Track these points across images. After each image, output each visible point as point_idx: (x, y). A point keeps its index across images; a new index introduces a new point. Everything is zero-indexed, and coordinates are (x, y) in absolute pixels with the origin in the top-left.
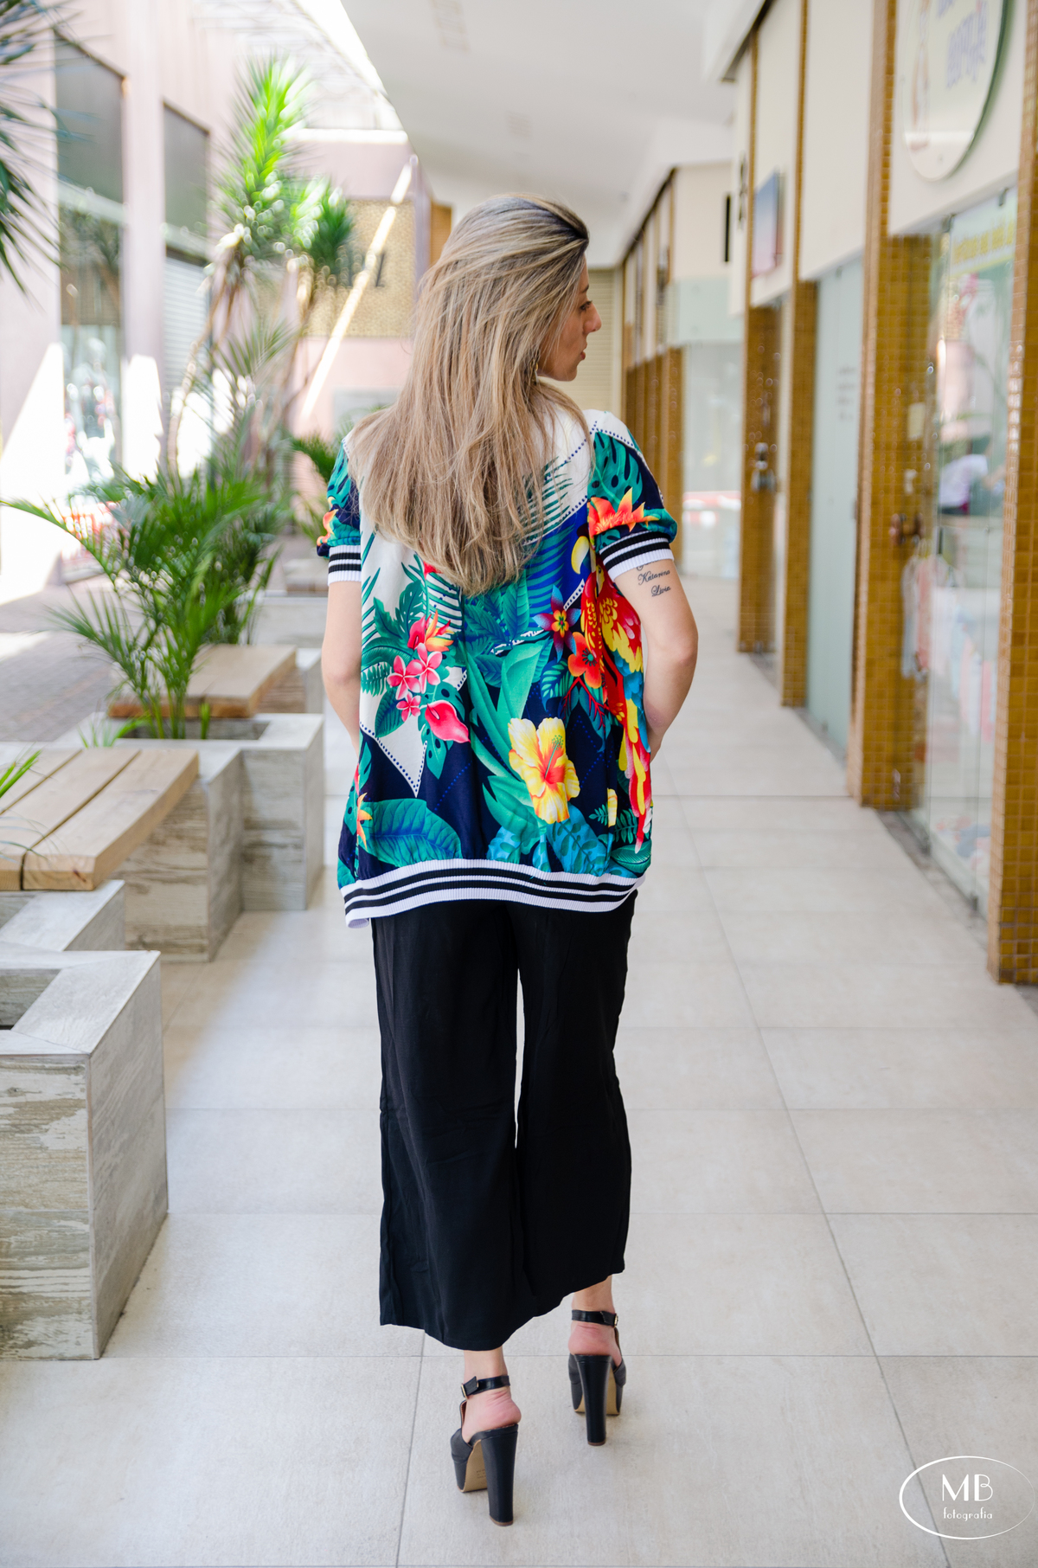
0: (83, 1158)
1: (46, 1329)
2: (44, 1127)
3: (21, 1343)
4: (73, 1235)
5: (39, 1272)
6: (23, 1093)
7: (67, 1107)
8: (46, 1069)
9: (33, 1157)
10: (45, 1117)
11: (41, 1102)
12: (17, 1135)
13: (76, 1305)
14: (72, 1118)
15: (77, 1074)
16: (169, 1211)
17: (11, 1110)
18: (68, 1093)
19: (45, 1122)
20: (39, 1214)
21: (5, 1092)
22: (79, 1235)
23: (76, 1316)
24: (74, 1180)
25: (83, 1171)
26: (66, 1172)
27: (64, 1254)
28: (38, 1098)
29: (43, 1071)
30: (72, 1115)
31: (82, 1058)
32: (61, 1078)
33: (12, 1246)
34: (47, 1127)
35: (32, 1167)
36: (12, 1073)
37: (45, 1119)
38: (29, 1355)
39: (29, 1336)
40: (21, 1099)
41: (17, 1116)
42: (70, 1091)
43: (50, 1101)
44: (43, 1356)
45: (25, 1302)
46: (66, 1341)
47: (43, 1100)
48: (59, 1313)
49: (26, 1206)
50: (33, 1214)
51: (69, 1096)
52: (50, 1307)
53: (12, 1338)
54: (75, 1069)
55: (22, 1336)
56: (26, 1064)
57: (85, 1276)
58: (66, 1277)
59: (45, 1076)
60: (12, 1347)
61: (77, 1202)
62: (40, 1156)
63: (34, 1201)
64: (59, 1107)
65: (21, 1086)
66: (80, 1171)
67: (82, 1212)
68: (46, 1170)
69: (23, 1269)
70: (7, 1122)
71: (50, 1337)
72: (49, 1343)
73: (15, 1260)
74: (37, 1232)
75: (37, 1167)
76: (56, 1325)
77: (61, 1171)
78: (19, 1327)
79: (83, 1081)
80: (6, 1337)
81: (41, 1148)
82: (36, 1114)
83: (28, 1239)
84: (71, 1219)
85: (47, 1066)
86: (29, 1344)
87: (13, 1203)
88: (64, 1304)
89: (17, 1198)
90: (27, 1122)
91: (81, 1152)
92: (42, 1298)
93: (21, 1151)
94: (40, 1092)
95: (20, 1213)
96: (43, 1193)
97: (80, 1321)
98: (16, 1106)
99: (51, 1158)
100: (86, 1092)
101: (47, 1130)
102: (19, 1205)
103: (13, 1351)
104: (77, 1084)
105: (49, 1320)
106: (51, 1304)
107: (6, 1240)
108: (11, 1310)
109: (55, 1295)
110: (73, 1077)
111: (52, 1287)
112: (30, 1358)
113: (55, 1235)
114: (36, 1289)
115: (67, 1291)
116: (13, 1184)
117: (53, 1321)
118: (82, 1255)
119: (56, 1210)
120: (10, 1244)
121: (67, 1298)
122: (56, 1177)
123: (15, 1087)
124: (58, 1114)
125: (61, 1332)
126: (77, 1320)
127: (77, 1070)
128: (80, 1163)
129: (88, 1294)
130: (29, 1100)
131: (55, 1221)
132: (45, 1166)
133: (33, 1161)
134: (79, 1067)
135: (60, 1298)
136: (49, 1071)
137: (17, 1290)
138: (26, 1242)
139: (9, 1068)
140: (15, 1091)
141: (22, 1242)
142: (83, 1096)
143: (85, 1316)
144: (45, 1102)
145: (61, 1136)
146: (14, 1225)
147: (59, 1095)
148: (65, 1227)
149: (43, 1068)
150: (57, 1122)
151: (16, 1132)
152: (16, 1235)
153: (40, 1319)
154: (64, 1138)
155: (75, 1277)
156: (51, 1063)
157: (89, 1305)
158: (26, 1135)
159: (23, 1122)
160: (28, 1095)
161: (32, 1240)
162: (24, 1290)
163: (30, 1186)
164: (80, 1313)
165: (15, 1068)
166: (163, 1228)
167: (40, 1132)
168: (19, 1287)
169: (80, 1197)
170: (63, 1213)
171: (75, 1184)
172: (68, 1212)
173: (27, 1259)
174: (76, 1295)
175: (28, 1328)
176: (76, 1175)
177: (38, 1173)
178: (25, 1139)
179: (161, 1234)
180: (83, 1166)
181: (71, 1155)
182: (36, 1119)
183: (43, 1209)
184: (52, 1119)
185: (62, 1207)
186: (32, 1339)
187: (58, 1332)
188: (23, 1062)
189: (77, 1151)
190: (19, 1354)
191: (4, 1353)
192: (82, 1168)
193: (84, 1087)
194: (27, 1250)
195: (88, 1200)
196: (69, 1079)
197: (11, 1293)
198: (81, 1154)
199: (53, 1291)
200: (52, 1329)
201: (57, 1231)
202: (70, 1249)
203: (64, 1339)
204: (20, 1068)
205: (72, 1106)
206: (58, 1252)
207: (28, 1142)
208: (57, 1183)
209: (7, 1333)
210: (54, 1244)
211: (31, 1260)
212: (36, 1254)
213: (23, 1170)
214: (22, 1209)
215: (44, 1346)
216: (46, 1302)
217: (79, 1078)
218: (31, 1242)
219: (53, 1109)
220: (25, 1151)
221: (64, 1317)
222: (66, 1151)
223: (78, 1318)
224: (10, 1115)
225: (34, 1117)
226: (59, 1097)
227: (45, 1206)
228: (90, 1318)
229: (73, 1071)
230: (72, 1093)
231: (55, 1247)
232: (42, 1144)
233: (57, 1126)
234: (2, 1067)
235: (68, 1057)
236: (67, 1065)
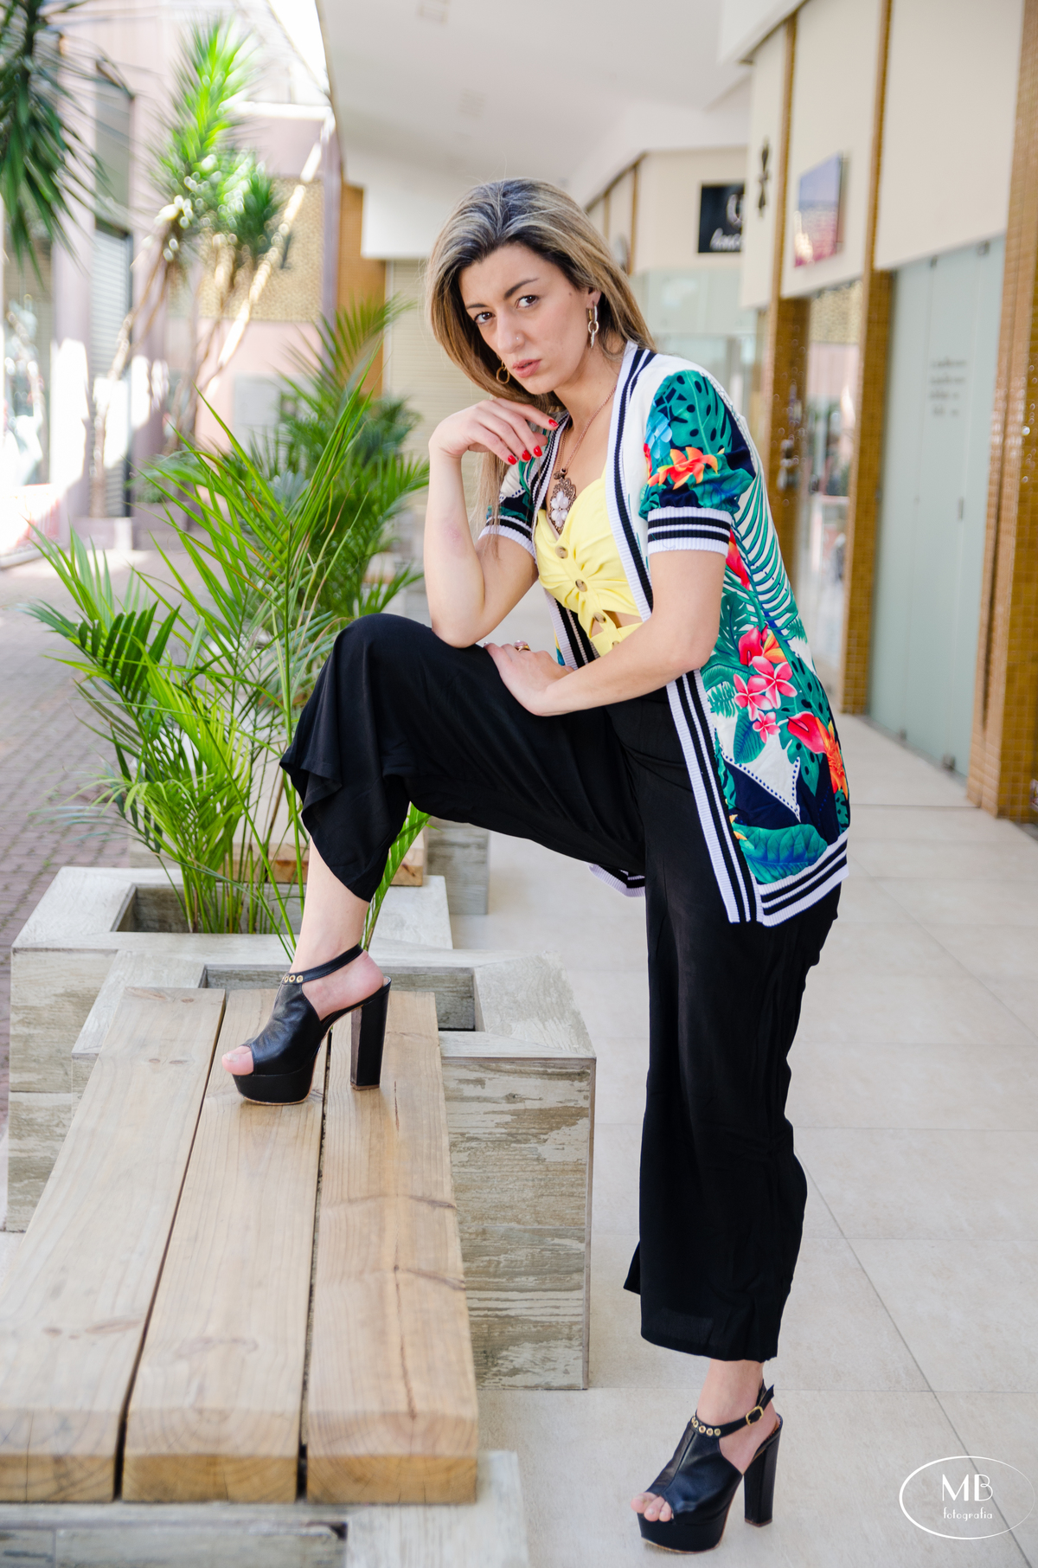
0: (583, 1172)
1: (533, 1355)
2: (542, 1137)
3: (505, 1370)
4: (567, 1254)
5: (528, 1293)
6: (523, 1100)
7: (569, 1116)
8: (548, 1074)
9: (529, 1169)
10: (544, 1126)
11: (540, 1110)
12: (513, 1145)
13: (566, 1331)
14: (573, 1128)
15: (581, 1081)
17: (508, 1118)
18: (570, 1101)
19: (544, 1131)
20: (532, 1231)
21: (502, 1098)
22: (573, 1254)
23: (565, 1342)
24: (572, 1195)
25: (582, 1185)
26: (563, 1185)
27: (555, 1275)
28: (537, 1105)
29: (545, 1076)
30: (574, 1124)
31: (587, 1063)
32: (564, 1084)
33: (502, 1265)
34: (545, 1137)
35: (527, 1180)
36: (511, 1078)
37: (544, 1129)
38: (514, 1384)
39: (514, 1363)
40: (520, 1106)
41: (515, 1125)
42: (572, 1098)
43: (550, 1109)
44: (529, 1385)
45: (512, 1326)
46: (554, 1369)
47: (543, 1107)
48: (547, 1339)
49: (519, 1222)
50: (525, 1231)
51: (572, 1104)
52: (538, 1332)
53: (496, 1366)
54: (579, 1074)
55: (507, 1363)
56: (527, 1069)
57: (578, 1299)
58: (557, 1299)
59: (547, 1082)
60: (495, 1375)
61: (573, 1219)
62: (537, 1168)
63: (528, 1217)
64: (560, 1116)
65: (521, 1092)
66: (578, 1185)
67: (579, 1229)
68: (542, 1183)
69: (512, 1290)
70: (503, 1130)
71: (536, 1365)
72: (536, 1370)
73: (504, 1280)
74: (529, 1250)
75: (533, 1180)
76: (544, 1351)
77: (559, 1184)
78: (504, 1353)
79: (588, 1088)
80: (490, 1364)
81: (538, 1159)
82: (534, 1123)
83: (519, 1258)
84: (566, 1237)
85: (550, 1071)
86: (515, 1372)
87: (504, 1219)
88: (554, 1329)
89: (509, 1213)
90: (524, 1131)
91: (581, 1164)
92: (530, 1321)
93: (516, 1162)
94: (540, 1099)
95: (511, 1229)
96: (538, 1208)
97: (569, 1348)
98: (514, 1113)
99: (548, 1170)
100: (589, 1099)
101: (545, 1141)
102: (511, 1220)
103: (497, 1379)
104: (580, 1091)
105: (537, 1346)
106: (539, 1328)
107: (496, 1258)
108: (496, 1334)
109: (544, 1319)
110: (577, 1084)
111: (542, 1310)
112: (513, 1387)
113: (547, 1254)
114: (525, 1312)
115: (558, 1315)
116: (506, 1199)
117: (541, 1348)
118: (576, 1277)
119: (550, 1227)
120: (499, 1262)
121: (558, 1323)
122: (552, 1191)
123: (515, 1093)
124: (558, 1123)
125: (549, 1360)
126: (566, 1347)
127: (581, 1075)
128: (579, 1176)
129: (579, 1319)
130: (528, 1107)
131: (549, 1239)
132: (541, 1180)
133: (528, 1173)
134: (583, 1073)
135: (550, 1322)
136: (551, 1076)
137: (504, 1313)
138: (516, 1261)
139: (509, 1072)
140: (514, 1097)
141: (512, 1261)
142: (586, 1104)
143: (575, 1343)
144: (546, 1109)
145: (561, 1147)
146: (505, 1242)
147: (561, 1102)
148: (559, 1245)
149: (546, 1073)
150: (556, 1131)
151: (512, 1142)
152: (506, 1253)
153: (528, 1345)
154: (563, 1149)
155: (567, 1300)
156: (553, 1067)
157: (580, 1330)
158: (523, 1145)
159: (520, 1131)
160: (527, 1102)
161: (523, 1259)
162: (512, 1313)
163: (524, 1200)
164: (570, 1339)
165: (515, 1072)
167: (538, 1142)
168: (506, 1309)
169: (578, 1214)
170: (558, 1230)
171: (572, 1199)
172: (563, 1229)
173: (517, 1280)
174: (567, 1319)
175: (514, 1355)
176: (575, 1190)
177: (533, 1186)
178: (521, 1149)
180: (582, 1180)
181: (570, 1168)
182: (534, 1128)
183: (536, 1226)
184: (551, 1129)
185: (557, 1224)
186: (517, 1366)
187: (546, 1360)
188: (523, 1066)
189: (577, 1163)
190: (502, 1382)
191: (487, 1381)
192: (580, 1182)
193: (588, 1094)
194: (517, 1270)
195: (586, 1217)
196: (572, 1085)
197: (497, 1316)
198: (581, 1167)
199: (543, 1315)
200: (540, 1355)
201: (550, 1250)
202: (562, 1269)
203: (552, 1367)
204: (521, 1072)
205: (573, 1115)
206: (550, 1273)
207: (524, 1152)
208: (554, 1198)
209: (490, 1359)
210: (547, 1264)
211: (522, 1281)
212: (526, 1274)
213: (517, 1183)
214: (514, 1225)
215: (530, 1374)
216: (535, 1327)
217: (584, 1085)
218: (522, 1261)
219: (553, 1117)
220: (521, 1163)
221: (552, 1343)
222: (565, 1163)
223: (568, 1345)
224: (507, 1123)
225: (533, 1126)
226: (560, 1105)
227: (539, 1223)
228: (581, 1344)
229: (577, 1077)
230: (574, 1100)
231: (547, 1267)
232: (539, 1155)
233: (556, 1136)
234: (501, 1071)
235: (572, 1062)
236: (571, 1070)
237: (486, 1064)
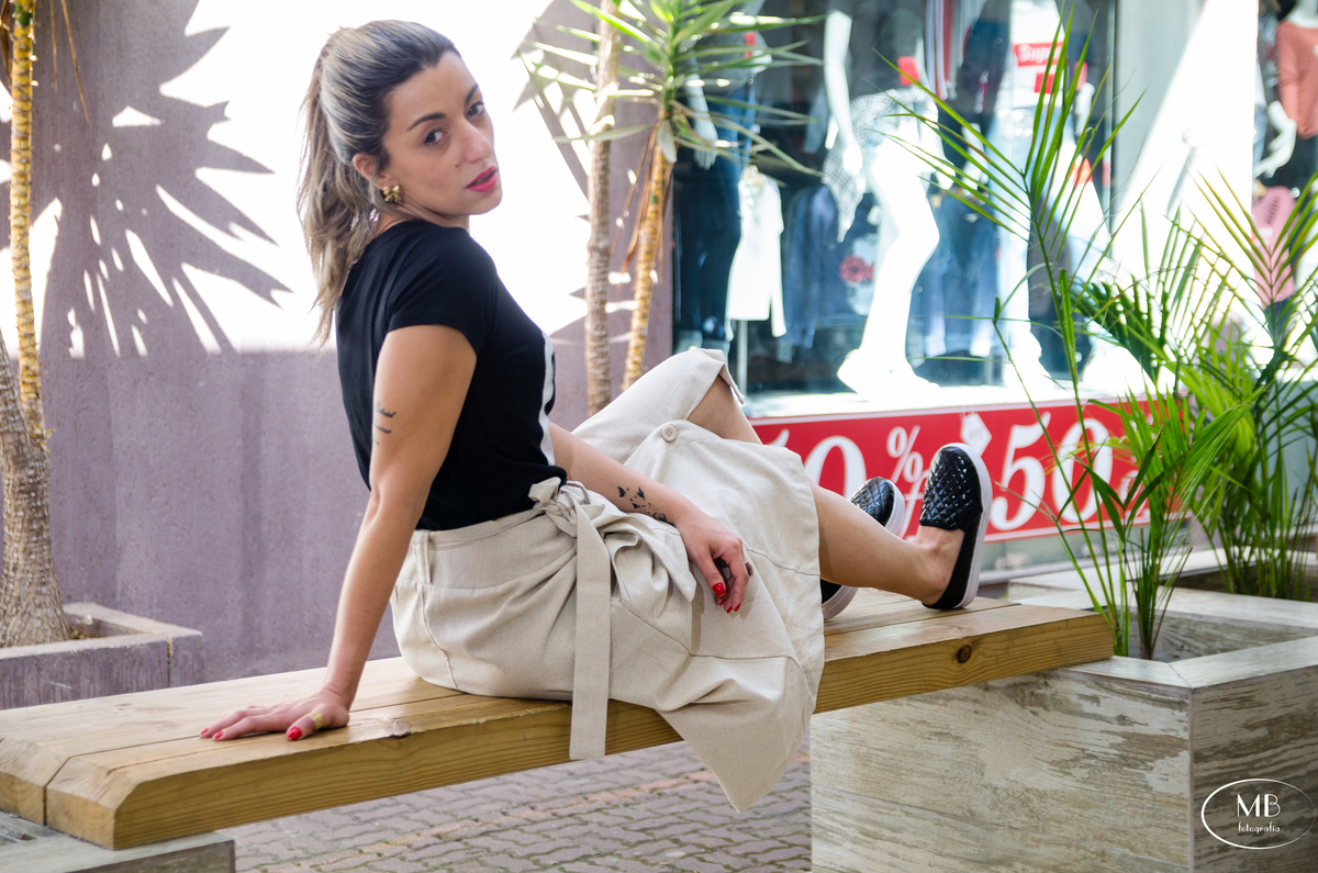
0: (1184, 806)
2: (1150, 764)
6: (1132, 723)
7: (1171, 746)
8: (1152, 700)
9: (1139, 795)
10: (1151, 753)
11: (1147, 736)
12: (1125, 768)
14: (1175, 759)
15: (1181, 710)
17: (1120, 740)
18: (1172, 730)
19: (1150, 758)
20: (1143, 861)
21: (1114, 719)
24: (1176, 830)
25: (1184, 821)
26: (1168, 818)
28: (1144, 730)
29: (1149, 701)
30: (1176, 755)
31: (1185, 692)
32: (1166, 711)
35: (1138, 807)
36: (1121, 699)
37: (1150, 755)
40: (1129, 729)
41: (1125, 747)
42: (1174, 728)
43: (1155, 736)
47: (1149, 733)
49: (1132, 849)
50: (1137, 859)
51: (1173, 734)
54: (1179, 703)
56: (1135, 691)
59: (1151, 707)
61: (1178, 855)
62: (1145, 796)
63: (1139, 845)
64: (1164, 744)
65: (1129, 714)
66: (1182, 820)
68: (1151, 813)
70: (1116, 752)
75: (1142, 808)
77: (1165, 816)
79: (1186, 719)
81: (1146, 787)
82: (1142, 748)
85: (1154, 696)
87: (1119, 843)
89: (1124, 839)
90: (1134, 755)
91: (1184, 798)
93: (1128, 787)
94: (1146, 725)
95: (1126, 855)
96: (1147, 838)
98: (1124, 735)
99: (1155, 800)
100: (1189, 731)
101: (1152, 768)
102: (1125, 846)
104: (1180, 721)
110: (1177, 712)
116: (1120, 822)
119: (1159, 860)
122: (1159, 822)
123: (1125, 715)
124: (1162, 751)
127: (1180, 705)
130: (1136, 731)
132: (1149, 808)
133: (1138, 799)
134: (1183, 702)
136: (1156, 702)
140: (1124, 718)
142: (1185, 735)
144: (1151, 736)
145: (1165, 777)
147: (1164, 730)
149: (1149, 698)
150: (1160, 761)
151: (1124, 765)
154: (1167, 779)
156: (1157, 693)
158: (1133, 770)
159: (1131, 755)
160: (1136, 726)
163: (1135, 827)
167: (1145, 769)
169: (1182, 851)
171: (1177, 834)
176: (1178, 825)
177: (1143, 814)
178: (1132, 774)
180: (1185, 815)
181: (1174, 800)
182: (1142, 753)
183: (1146, 856)
184: (1157, 757)
185: (1165, 858)
188: (1131, 688)
189: (1179, 797)
192: (1183, 817)
193: (1187, 725)
195: (1188, 855)
196: (1172, 714)
198: (1183, 801)
205: (1175, 745)
207: (1135, 778)
208: (1161, 829)
213: (1130, 809)
214: (1127, 851)
217: (1183, 714)
219: (1157, 745)
220: (1133, 788)
222: (1169, 796)
224: (1119, 745)
225: (1140, 751)
226: (1164, 733)
227: (1150, 854)
229: (1177, 706)
230: (1175, 730)
232: (1147, 782)
233: (1161, 766)
234: (1112, 691)
235: (1172, 690)
236: (1171, 698)
237: (1101, 681)
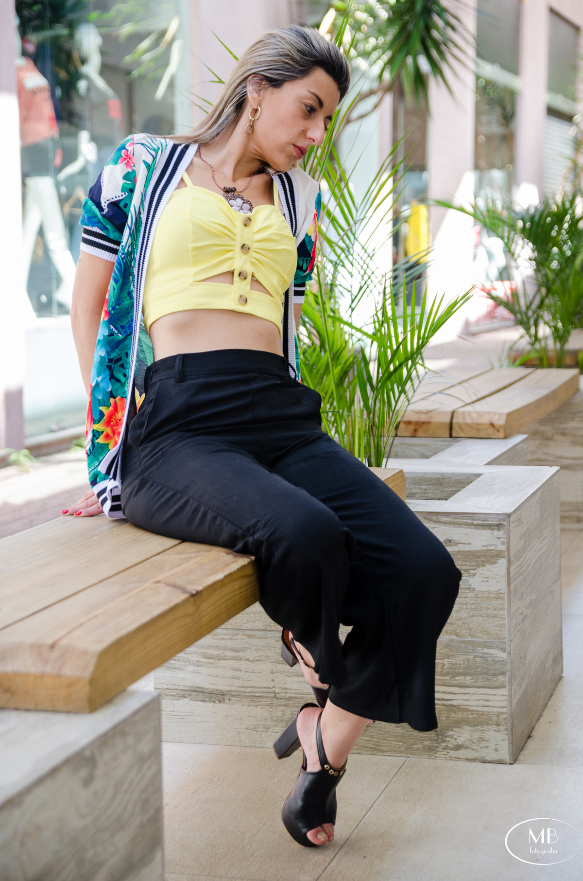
0: (503, 599)
1: (471, 736)
2: (472, 572)
3: (451, 746)
4: (494, 661)
5: (466, 689)
6: (456, 544)
7: (491, 556)
8: (474, 525)
10: (473, 564)
11: (470, 552)
13: (495, 719)
14: (494, 566)
15: (499, 530)
16: (563, 675)
18: (491, 545)
19: (473, 568)
20: (467, 642)
22: (498, 661)
23: (494, 727)
24: (495, 616)
25: (503, 609)
26: (489, 609)
27: (486, 676)
28: (467, 548)
29: (472, 527)
30: (495, 563)
31: (503, 517)
32: (486, 533)
33: (446, 667)
34: (474, 572)
35: (462, 604)
36: (447, 527)
37: (473, 566)
38: (458, 756)
39: (458, 740)
42: (493, 543)
43: (477, 551)
44: (469, 758)
45: (455, 713)
46: (487, 747)
47: (472, 550)
48: (481, 724)
49: (457, 635)
50: (462, 642)
51: (493, 548)
52: (474, 718)
53: (444, 742)
54: (497, 525)
55: (452, 740)
56: (459, 521)
57: (503, 695)
58: (488, 695)
59: (474, 531)
60: (444, 749)
61: (497, 634)
62: (469, 595)
63: (463, 632)
64: (484, 556)
65: (455, 538)
66: (500, 609)
67: (501, 642)
68: (473, 607)
69: (454, 686)
71: (474, 743)
72: (474, 747)
73: (448, 678)
74: (465, 656)
75: (466, 604)
76: (479, 733)
77: (485, 608)
78: (450, 733)
79: (504, 536)
80: (440, 740)
81: (469, 589)
82: (466, 561)
83: (458, 662)
84: (492, 648)
85: (475, 522)
86: (458, 747)
88: (486, 717)
91: (501, 593)
92: (468, 710)
94: (469, 544)
95: (452, 640)
96: (471, 625)
97: (498, 731)
100: (506, 544)
101: (474, 575)
102: (451, 634)
103: (445, 752)
104: (498, 538)
105: (474, 729)
106: (475, 716)
107: (441, 662)
108: (444, 718)
109: (478, 709)
110: (496, 532)
111: (477, 702)
112: (458, 759)
113: (479, 660)
114: (464, 703)
115: (488, 706)
117: (477, 730)
118: (501, 678)
119: (480, 640)
120: (444, 665)
121: (488, 712)
122: (481, 613)
123: (450, 538)
124: (483, 562)
125: (484, 740)
126: (496, 731)
127: (499, 526)
128: (500, 602)
129: (504, 710)
130: (461, 550)
131: (480, 649)
132: (472, 604)
133: (463, 599)
134: (501, 524)
135: (483, 711)
136: (477, 526)
137: (449, 703)
138: (456, 664)
139: (446, 523)
140: (450, 541)
141: (453, 664)
142: (503, 548)
143: (502, 728)
144: (473, 551)
145: (486, 580)
146: (447, 650)
147: (484, 546)
148: (487, 654)
149: (472, 524)
150: (482, 568)
152: (448, 658)
153: (466, 727)
154: (488, 581)
155: (495, 695)
156: (478, 520)
157: (505, 719)
160: (460, 546)
161: (462, 663)
162: (455, 703)
163: (460, 619)
164: (498, 725)
165: (450, 523)
166: (559, 685)
167: (469, 576)
168: (450, 700)
169: (500, 630)
170: (486, 642)
171: (495, 619)
172: (490, 642)
173: (457, 678)
174: (495, 710)
175: (457, 735)
176: (497, 613)
177: (467, 609)
179: (557, 688)
180: (503, 605)
181: (493, 596)
182: (465, 565)
183: (470, 639)
184: (478, 566)
185: (485, 638)
186: (460, 743)
187: (481, 739)
188: (456, 519)
189: (498, 592)
190: (450, 754)
191: (438, 753)
192: (501, 607)
193: (504, 540)
194: (457, 671)
195: (506, 633)
196: (492, 533)
197: (444, 705)
198: (501, 595)
199: (477, 706)
200: (476, 736)
201: (481, 657)
202: (491, 672)
203: (486, 745)
204: (454, 523)
205: (494, 556)
206: (481, 674)
208: (482, 618)
209: (440, 737)
210: (479, 668)
211: (460, 679)
212: (465, 674)
214: (453, 637)
215: (469, 749)
216: (472, 714)
217: (501, 533)
218: (460, 664)
219: (479, 557)
221: (485, 727)
222: (489, 592)
223: (497, 729)
225: (465, 563)
226: (484, 548)
227: (472, 636)
228: (506, 729)
229: (496, 527)
230: (495, 545)
231: (478, 670)
232: (470, 586)
233: (482, 572)
234: (440, 522)
235: (491, 516)
236: (491, 522)
237: (429, 516)
